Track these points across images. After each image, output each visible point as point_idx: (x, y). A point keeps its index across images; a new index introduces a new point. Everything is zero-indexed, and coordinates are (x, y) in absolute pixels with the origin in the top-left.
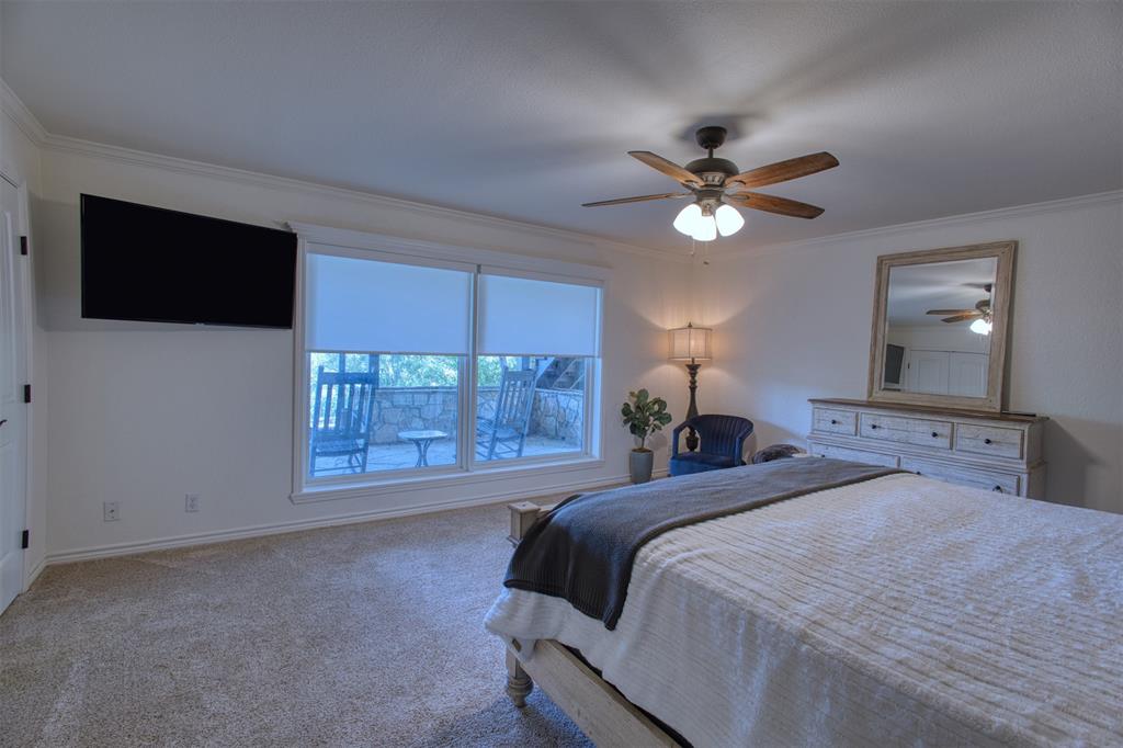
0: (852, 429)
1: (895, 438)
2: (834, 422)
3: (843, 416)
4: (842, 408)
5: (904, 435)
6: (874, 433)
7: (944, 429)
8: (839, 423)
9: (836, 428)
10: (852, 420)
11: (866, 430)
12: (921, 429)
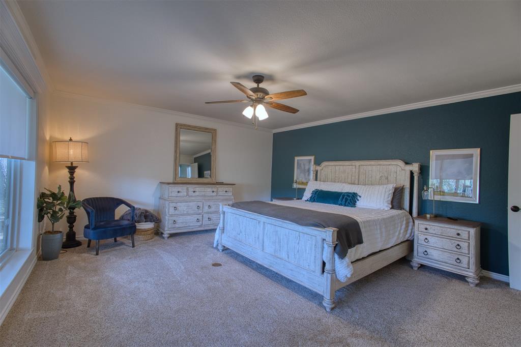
0: (185, 194)
1: (201, 195)
2: (179, 192)
3: (182, 189)
4: (181, 186)
5: (203, 193)
6: (194, 194)
7: (215, 190)
8: (181, 192)
9: (179, 194)
10: (185, 190)
11: (191, 193)
12: (209, 190)
